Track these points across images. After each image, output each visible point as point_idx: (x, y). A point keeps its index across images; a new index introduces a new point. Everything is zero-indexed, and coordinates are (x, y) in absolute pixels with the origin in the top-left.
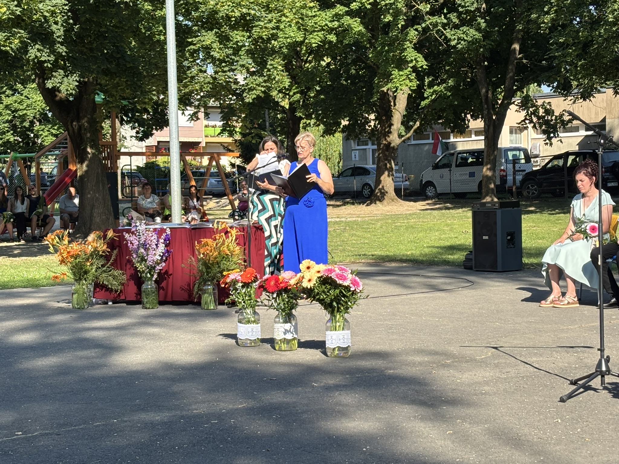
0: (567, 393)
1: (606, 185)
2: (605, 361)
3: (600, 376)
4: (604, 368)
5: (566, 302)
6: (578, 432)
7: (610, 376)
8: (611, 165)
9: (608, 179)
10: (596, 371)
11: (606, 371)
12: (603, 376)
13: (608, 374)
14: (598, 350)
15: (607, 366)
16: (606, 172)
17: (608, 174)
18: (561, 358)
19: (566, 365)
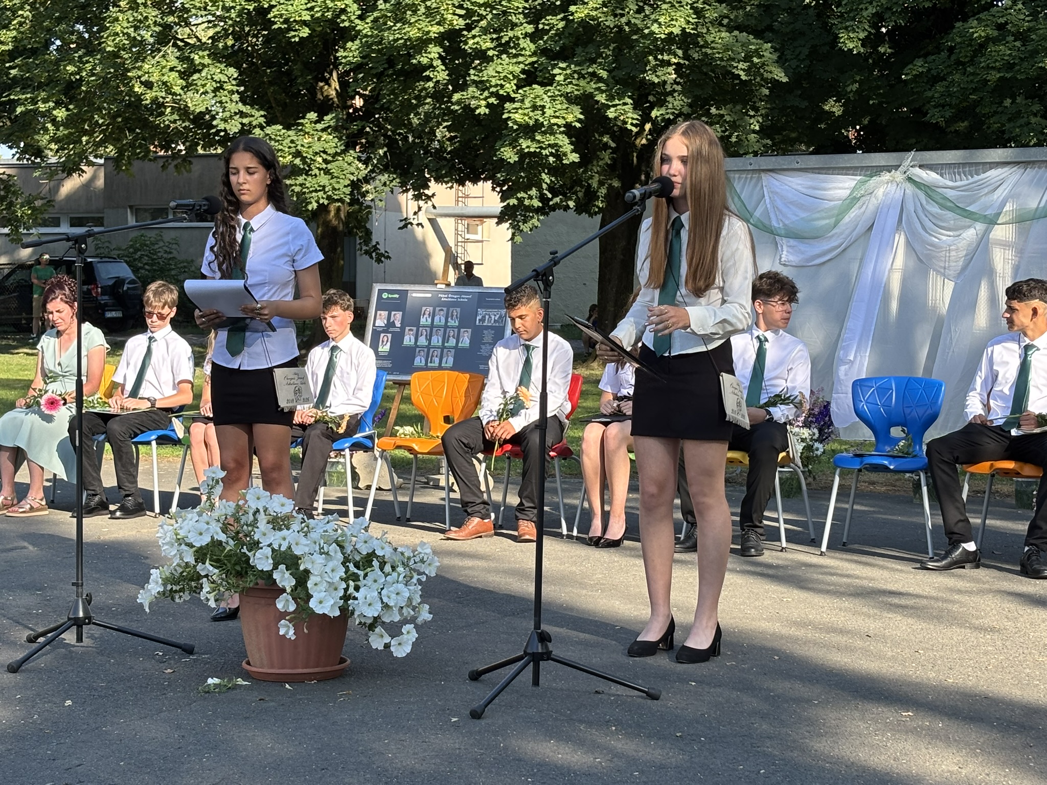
0: (21, 656)
1: (104, 314)
2: (83, 603)
3: (74, 628)
4: (81, 614)
5: (29, 506)
6: (34, 722)
7: (92, 626)
8: (111, 283)
9: (106, 305)
10: (69, 619)
11: (85, 618)
12: (80, 627)
13: (89, 624)
14: (73, 584)
15: (85, 611)
16: (103, 294)
17: (106, 297)
18: (14, 600)
19: (23, 610)
